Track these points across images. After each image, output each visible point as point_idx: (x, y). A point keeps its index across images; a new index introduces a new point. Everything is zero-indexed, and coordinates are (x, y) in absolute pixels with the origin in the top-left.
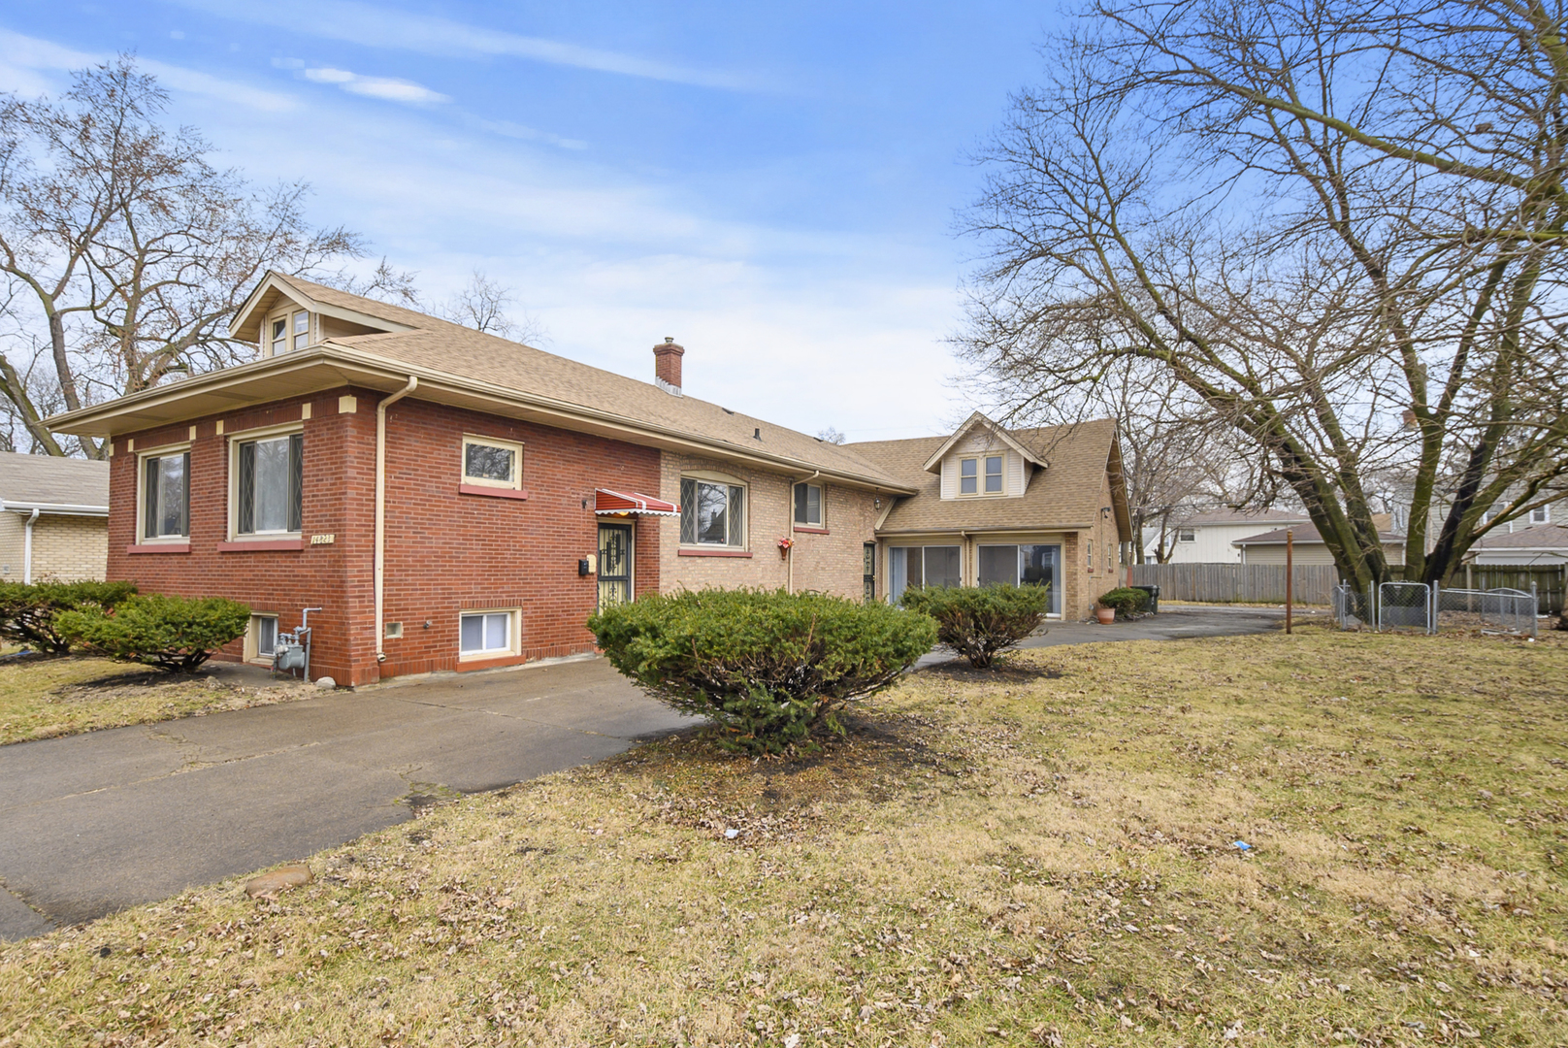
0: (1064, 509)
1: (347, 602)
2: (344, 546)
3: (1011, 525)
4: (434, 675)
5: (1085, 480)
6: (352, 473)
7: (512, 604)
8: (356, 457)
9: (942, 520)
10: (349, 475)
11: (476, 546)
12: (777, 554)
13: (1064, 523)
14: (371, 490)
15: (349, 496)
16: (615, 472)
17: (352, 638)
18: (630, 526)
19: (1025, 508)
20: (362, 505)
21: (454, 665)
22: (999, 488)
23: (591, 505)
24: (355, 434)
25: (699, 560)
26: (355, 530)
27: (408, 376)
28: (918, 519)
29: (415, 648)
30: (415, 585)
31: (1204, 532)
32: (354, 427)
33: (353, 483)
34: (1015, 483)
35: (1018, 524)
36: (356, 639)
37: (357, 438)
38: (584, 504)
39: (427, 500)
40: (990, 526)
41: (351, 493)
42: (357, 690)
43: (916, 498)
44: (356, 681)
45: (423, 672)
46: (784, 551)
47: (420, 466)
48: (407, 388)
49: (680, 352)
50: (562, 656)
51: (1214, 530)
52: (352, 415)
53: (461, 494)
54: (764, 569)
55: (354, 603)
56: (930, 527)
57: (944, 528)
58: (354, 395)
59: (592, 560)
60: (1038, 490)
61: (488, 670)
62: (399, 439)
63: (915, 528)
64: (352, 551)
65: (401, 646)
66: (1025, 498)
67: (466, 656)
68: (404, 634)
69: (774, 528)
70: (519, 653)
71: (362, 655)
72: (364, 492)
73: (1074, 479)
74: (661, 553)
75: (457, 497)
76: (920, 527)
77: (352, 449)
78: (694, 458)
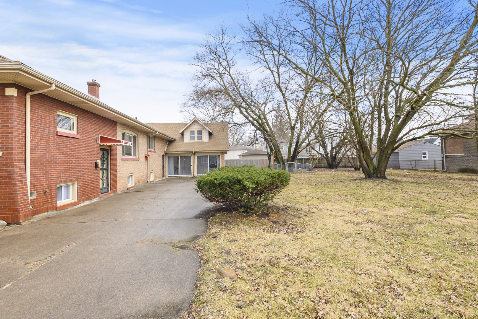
0: (221, 145)
1: (16, 184)
2: (12, 158)
3: (207, 150)
4: (49, 213)
5: (224, 138)
6: (15, 124)
7: (74, 181)
8: (17, 117)
9: (186, 148)
10: (14, 125)
11: (63, 157)
12: (144, 159)
13: (222, 149)
14: (23, 132)
15: (14, 134)
16: (105, 129)
17: (19, 200)
18: (108, 149)
19: (210, 145)
20: (20, 139)
21: (56, 208)
22: (201, 139)
23: (98, 141)
24: (17, 106)
25: (127, 162)
26: (17, 150)
27: (51, 84)
28: (178, 148)
29: (41, 202)
30: (41, 174)
31: (229, 151)
32: (16, 103)
33: (15, 128)
34: (205, 138)
35: (209, 149)
36: (21, 201)
37: (17, 108)
38: (96, 141)
39: (45, 138)
40: (201, 150)
41: (15, 133)
42: (23, 224)
43: (175, 142)
44: (22, 220)
45: (44, 212)
46: (146, 158)
47: (42, 122)
48: (50, 89)
49: (99, 86)
50: (90, 200)
51: (236, 151)
52: (15, 97)
53: (57, 135)
54: (142, 164)
55: (19, 184)
56: (183, 150)
57: (187, 150)
58: (16, 88)
59: (99, 162)
60: (212, 140)
61: (67, 208)
62: (34, 110)
63: (178, 151)
64: (16, 160)
65: (36, 202)
66: (209, 142)
67: (60, 203)
68: (37, 197)
69: (144, 150)
70: (76, 200)
71: (24, 208)
72: (20, 133)
73: (221, 137)
74: (118, 159)
75: (56, 136)
76: (180, 150)
77: (16, 113)
78: (125, 126)
